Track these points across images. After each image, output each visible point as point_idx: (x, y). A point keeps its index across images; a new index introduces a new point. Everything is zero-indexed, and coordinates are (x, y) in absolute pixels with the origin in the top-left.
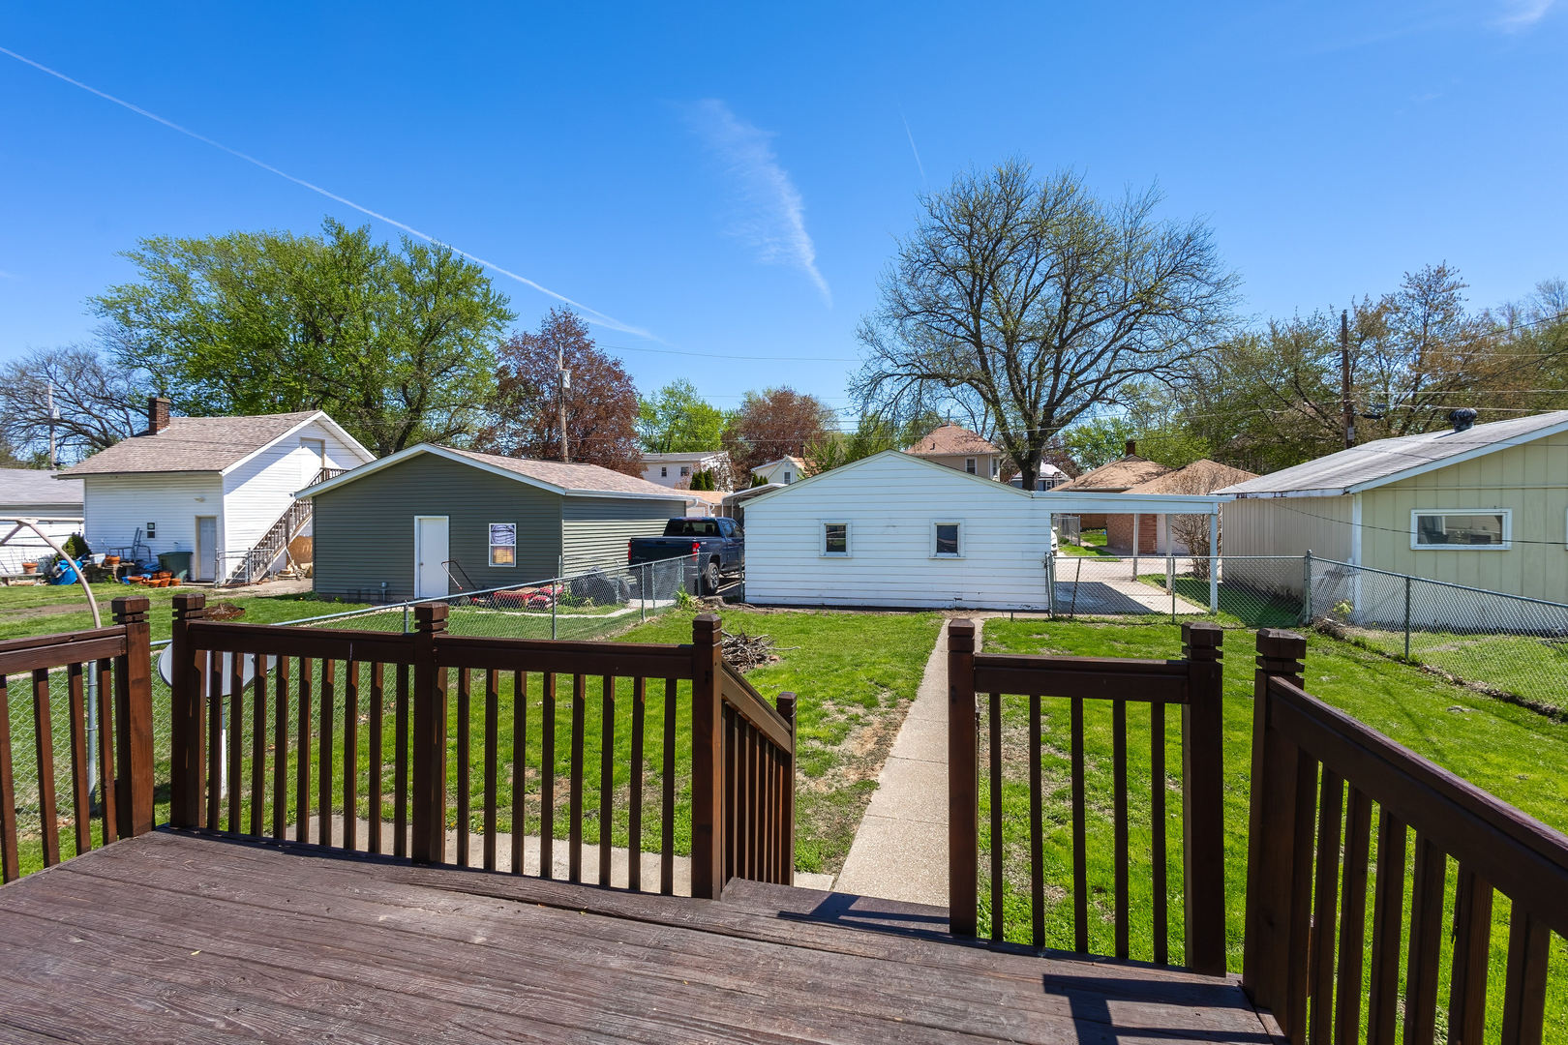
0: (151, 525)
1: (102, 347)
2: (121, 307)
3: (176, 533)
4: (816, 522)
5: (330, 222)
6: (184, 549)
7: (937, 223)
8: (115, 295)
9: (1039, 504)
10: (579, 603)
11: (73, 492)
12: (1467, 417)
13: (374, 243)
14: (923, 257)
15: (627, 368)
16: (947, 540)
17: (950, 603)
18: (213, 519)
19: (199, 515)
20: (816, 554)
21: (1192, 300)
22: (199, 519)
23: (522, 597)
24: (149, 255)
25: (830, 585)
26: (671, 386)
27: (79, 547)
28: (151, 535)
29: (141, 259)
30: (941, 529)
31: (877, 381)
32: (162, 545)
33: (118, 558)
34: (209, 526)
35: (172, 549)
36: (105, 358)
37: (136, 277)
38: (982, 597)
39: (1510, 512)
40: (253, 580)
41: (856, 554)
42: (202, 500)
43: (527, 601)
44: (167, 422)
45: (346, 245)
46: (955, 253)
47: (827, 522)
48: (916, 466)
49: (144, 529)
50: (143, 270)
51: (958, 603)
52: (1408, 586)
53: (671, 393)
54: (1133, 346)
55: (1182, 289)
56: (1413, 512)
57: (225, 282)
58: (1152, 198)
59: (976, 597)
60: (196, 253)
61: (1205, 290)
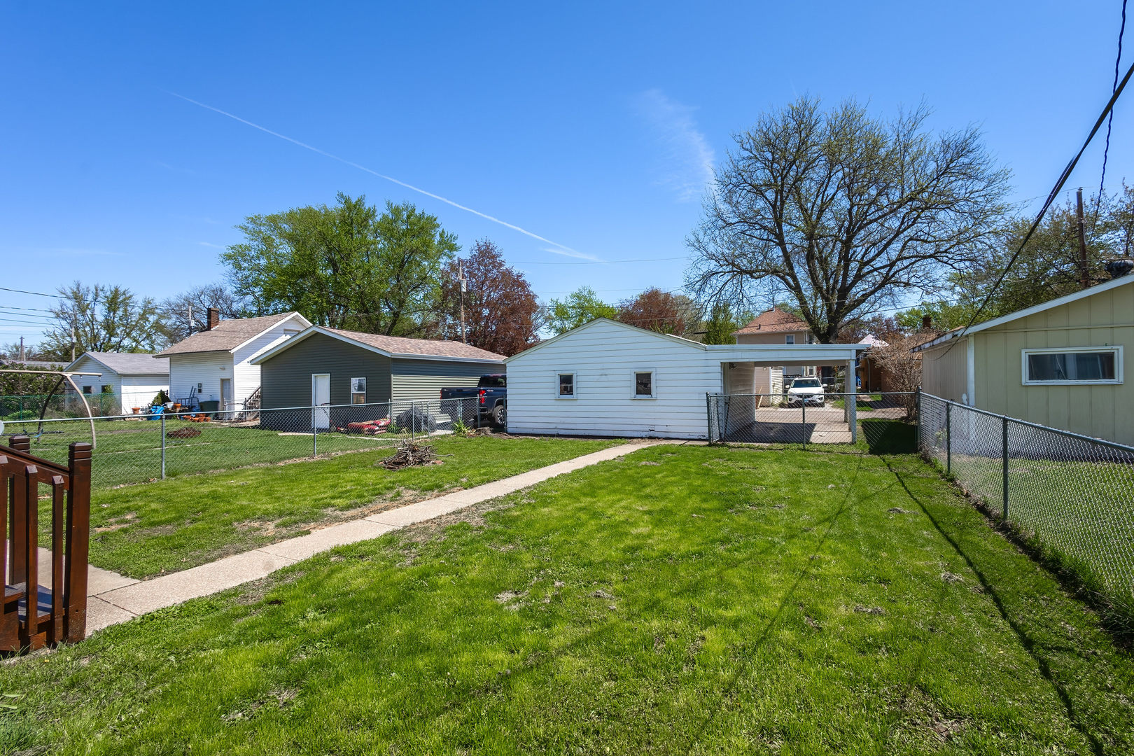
0: (200, 385)
1: (228, 284)
2: (235, 257)
3: (212, 391)
4: (552, 373)
5: (341, 196)
6: (215, 399)
7: (746, 154)
8: (231, 251)
9: (711, 355)
10: (399, 432)
11: (164, 366)
12: (1124, 267)
13: (368, 205)
14: (734, 180)
15: (526, 278)
16: (644, 384)
17: (646, 433)
18: (229, 380)
19: (222, 378)
20: (553, 397)
21: (967, 195)
22: (223, 381)
23: (363, 427)
24: (251, 226)
25: (563, 420)
26: (577, 292)
27: (163, 398)
28: (200, 391)
29: (245, 229)
30: (639, 376)
31: (706, 277)
32: (204, 397)
33: (180, 405)
34: (227, 384)
35: (209, 399)
36: (229, 290)
37: (242, 239)
38: (670, 429)
39: (1121, 349)
40: (248, 418)
41: (580, 397)
42: (223, 369)
43: (367, 429)
44: (217, 323)
45: (349, 209)
46: (762, 175)
47: (560, 373)
48: (621, 329)
49: (196, 386)
50: (247, 236)
51: (652, 434)
52: (948, 410)
53: (578, 296)
54: (922, 238)
55: (959, 187)
56: (1023, 352)
57: (292, 239)
58: (923, 113)
59: (664, 429)
60: (274, 220)
61: (979, 185)
